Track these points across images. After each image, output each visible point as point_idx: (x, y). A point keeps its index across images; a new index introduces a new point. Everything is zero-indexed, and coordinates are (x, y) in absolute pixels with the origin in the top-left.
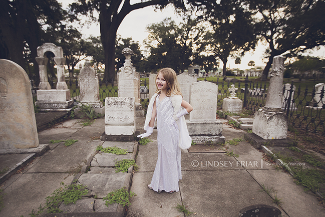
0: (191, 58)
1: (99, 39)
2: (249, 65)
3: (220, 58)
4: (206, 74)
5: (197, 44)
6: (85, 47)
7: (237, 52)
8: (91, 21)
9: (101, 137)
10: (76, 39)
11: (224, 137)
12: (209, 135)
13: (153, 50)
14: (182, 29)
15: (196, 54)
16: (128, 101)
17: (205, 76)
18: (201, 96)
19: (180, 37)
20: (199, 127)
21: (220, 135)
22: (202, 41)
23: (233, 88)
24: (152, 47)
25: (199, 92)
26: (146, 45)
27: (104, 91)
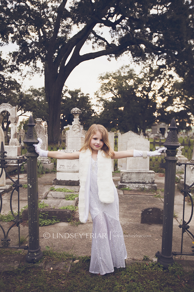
1: (40, 91)
5: (163, 97)
6: (25, 101)
8: (33, 71)
11: (156, 185)
13: (107, 104)
14: (143, 79)
20: (134, 176)
21: (153, 183)
22: (169, 93)
24: (105, 101)
25: (134, 146)
26: (99, 99)
27: (52, 149)
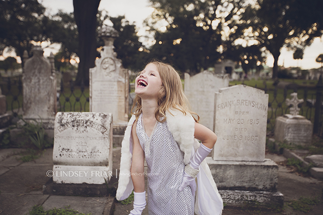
0: (221, 49)
2: (317, 61)
3: (268, 49)
4: (244, 75)
5: (230, 26)
6: (51, 28)
7: (296, 39)
9: (44, 186)
10: (36, 15)
11: (281, 194)
12: (251, 189)
14: (205, 3)
15: (228, 44)
16: (98, 120)
17: (243, 79)
18: (236, 113)
19: (202, 16)
20: (231, 173)
21: (273, 189)
22: (238, 22)
23: (295, 99)
25: (233, 107)
27: (67, 100)
